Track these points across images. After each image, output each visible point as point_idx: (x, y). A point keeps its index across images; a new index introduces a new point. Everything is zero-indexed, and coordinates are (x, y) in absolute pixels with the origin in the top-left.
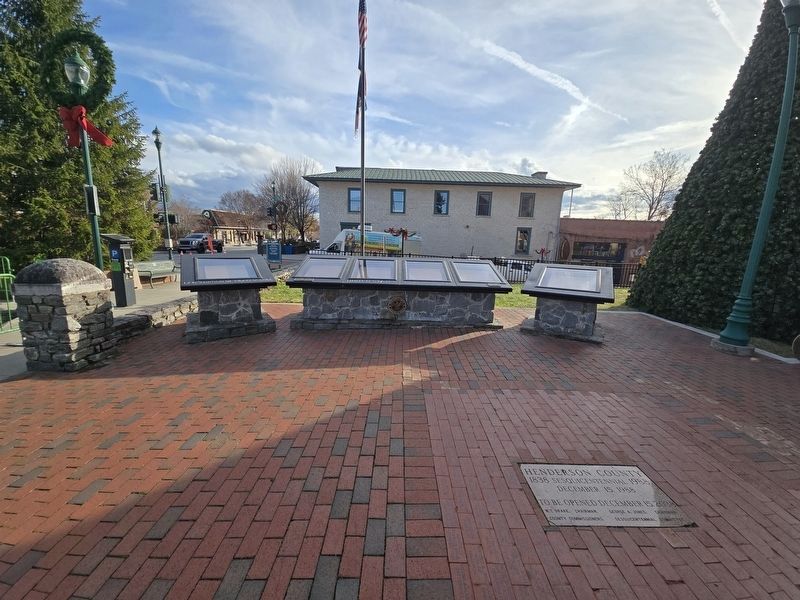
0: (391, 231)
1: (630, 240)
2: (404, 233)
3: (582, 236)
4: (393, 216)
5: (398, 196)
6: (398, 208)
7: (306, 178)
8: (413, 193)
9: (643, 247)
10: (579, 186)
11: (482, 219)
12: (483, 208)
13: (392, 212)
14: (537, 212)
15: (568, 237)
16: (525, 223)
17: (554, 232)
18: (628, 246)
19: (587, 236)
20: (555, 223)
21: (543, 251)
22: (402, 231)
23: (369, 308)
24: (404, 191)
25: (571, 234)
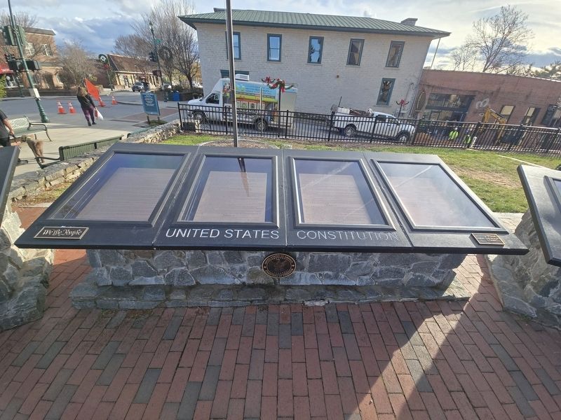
0: (268, 80)
1: (479, 92)
2: (281, 85)
3: (438, 87)
4: (270, 65)
5: (275, 42)
6: (275, 57)
7: (183, 18)
8: (289, 38)
9: (488, 100)
10: (447, 34)
11: (352, 69)
12: (353, 58)
13: (268, 60)
14: (403, 62)
15: (426, 88)
16: (390, 74)
17: (415, 83)
18: (476, 99)
19: (442, 88)
20: (417, 74)
21: (402, 102)
22: (279, 82)
23: (225, 266)
24: (280, 36)
25: (429, 86)
